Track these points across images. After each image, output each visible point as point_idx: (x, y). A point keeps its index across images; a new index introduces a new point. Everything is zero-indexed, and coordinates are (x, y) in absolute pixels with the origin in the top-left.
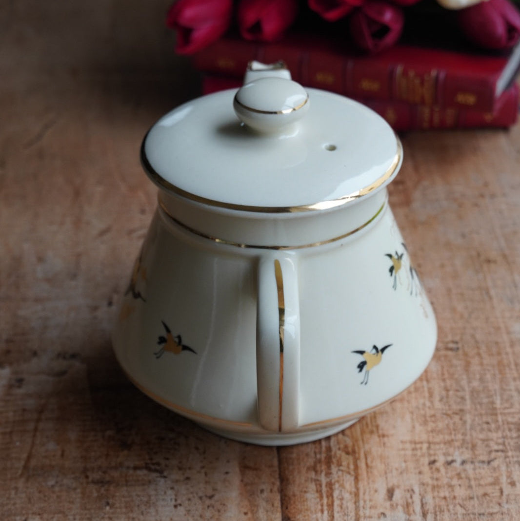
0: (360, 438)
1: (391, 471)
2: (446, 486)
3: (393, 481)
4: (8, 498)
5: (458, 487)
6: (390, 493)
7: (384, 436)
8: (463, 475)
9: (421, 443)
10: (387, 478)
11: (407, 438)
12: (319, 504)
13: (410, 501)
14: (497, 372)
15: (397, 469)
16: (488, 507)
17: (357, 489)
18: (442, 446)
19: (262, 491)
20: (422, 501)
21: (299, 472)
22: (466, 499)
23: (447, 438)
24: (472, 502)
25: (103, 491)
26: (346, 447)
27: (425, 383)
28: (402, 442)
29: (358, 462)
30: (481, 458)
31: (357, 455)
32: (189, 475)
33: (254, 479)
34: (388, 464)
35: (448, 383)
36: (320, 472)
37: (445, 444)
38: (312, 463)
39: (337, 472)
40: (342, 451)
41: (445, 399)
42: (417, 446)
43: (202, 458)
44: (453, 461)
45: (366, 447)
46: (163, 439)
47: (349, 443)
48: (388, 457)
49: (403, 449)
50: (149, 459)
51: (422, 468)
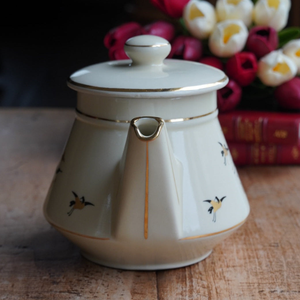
1: (233, 295)
7: (228, 280)
8: (282, 297)
9: (254, 283)
11: (245, 281)
15: (237, 294)
18: (267, 285)
21: (171, 295)
23: (271, 281)
26: (203, 285)
27: (256, 260)
28: (241, 283)
29: (211, 291)
30: (294, 290)
31: (210, 289)
32: (96, 295)
33: (140, 298)
34: (231, 292)
35: (272, 259)
36: (185, 295)
37: (270, 284)
38: (180, 292)
39: (197, 296)
40: (201, 287)
41: (270, 266)
42: (251, 285)
43: (106, 288)
44: (275, 291)
45: (217, 285)
46: (81, 280)
47: (205, 283)
48: (231, 289)
49: (241, 286)
50: (71, 288)
51: (254, 294)
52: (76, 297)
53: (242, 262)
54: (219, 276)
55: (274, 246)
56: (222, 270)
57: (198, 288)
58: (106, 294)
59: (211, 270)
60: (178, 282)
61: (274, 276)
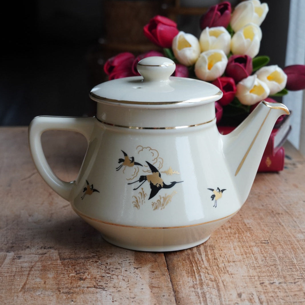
0: (218, 275)
1: (239, 287)
2: (272, 292)
3: (240, 290)
4: (13, 300)
5: (279, 292)
6: (240, 295)
8: (281, 288)
9: (255, 276)
10: (236, 290)
11: (246, 274)
12: (198, 300)
13: (252, 298)
14: (292, 251)
15: (242, 286)
16: (298, 299)
17: (220, 294)
18: (266, 277)
19: (164, 296)
20: (259, 298)
21: (185, 288)
22: (285, 297)
23: (268, 274)
24: (288, 298)
25: (69, 296)
26: (211, 278)
27: (252, 255)
28: (243, 276)
29: (219, 284)
30: (290, 281)
31: (218, 282)
32: (119, 290)
33: (158, 291)
34: (236, 284)
35: (265, 255)
36: (197, 288)
37: (268, 276)
38: (192, 285)
39: (207, 288)
40: (209, 280)
41: (265, 260)
42: (252, 277)
43: (127, 283)
44: (274, 283)
45: (223, 278)
46: (104, 276)
47: (212, 277)
48: (236, 282)
49: (244, 279)
50: (96, 284)
51: (257, 286)
52: (102, 291)
53: (240, 257)
54: (223, 271)
55: (265, 243)
56: (225, 265)
57: (207, 281)
58: (128, 288)
59: (215, 266)
60: (188, 277)
61: (270, 270)
